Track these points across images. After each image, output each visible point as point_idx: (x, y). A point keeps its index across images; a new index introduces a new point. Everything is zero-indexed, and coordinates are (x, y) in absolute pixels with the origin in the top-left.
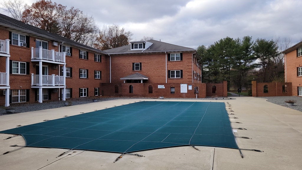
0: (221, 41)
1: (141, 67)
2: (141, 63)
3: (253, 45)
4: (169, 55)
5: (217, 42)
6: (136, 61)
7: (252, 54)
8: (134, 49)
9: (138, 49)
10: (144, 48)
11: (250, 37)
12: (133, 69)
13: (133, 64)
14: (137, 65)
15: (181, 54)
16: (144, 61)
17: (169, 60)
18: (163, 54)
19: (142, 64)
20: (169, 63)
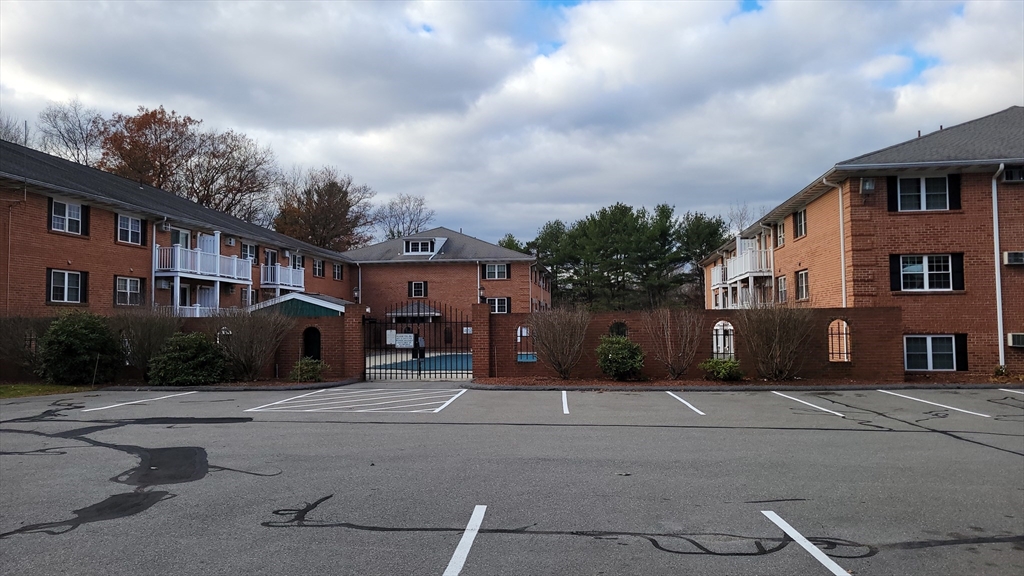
0: (603, 213)
1: (426, 289)
2: (426, 283)
3: (677, 227)
4: (483, 267)
5: (592, 216)
6: (417, 277)
7: (675, 249)
8: (411, 253)
9: (420, 253)
10: (432, 250)
11: (671, 207)
12: (410, 295)
13: (410, 283)
14: (418, 286)
15: (509, 266)
16: (431, 277)
17: (483, 276)
18: (473, 264)
19: (429, 285)
20: (484, 283)
